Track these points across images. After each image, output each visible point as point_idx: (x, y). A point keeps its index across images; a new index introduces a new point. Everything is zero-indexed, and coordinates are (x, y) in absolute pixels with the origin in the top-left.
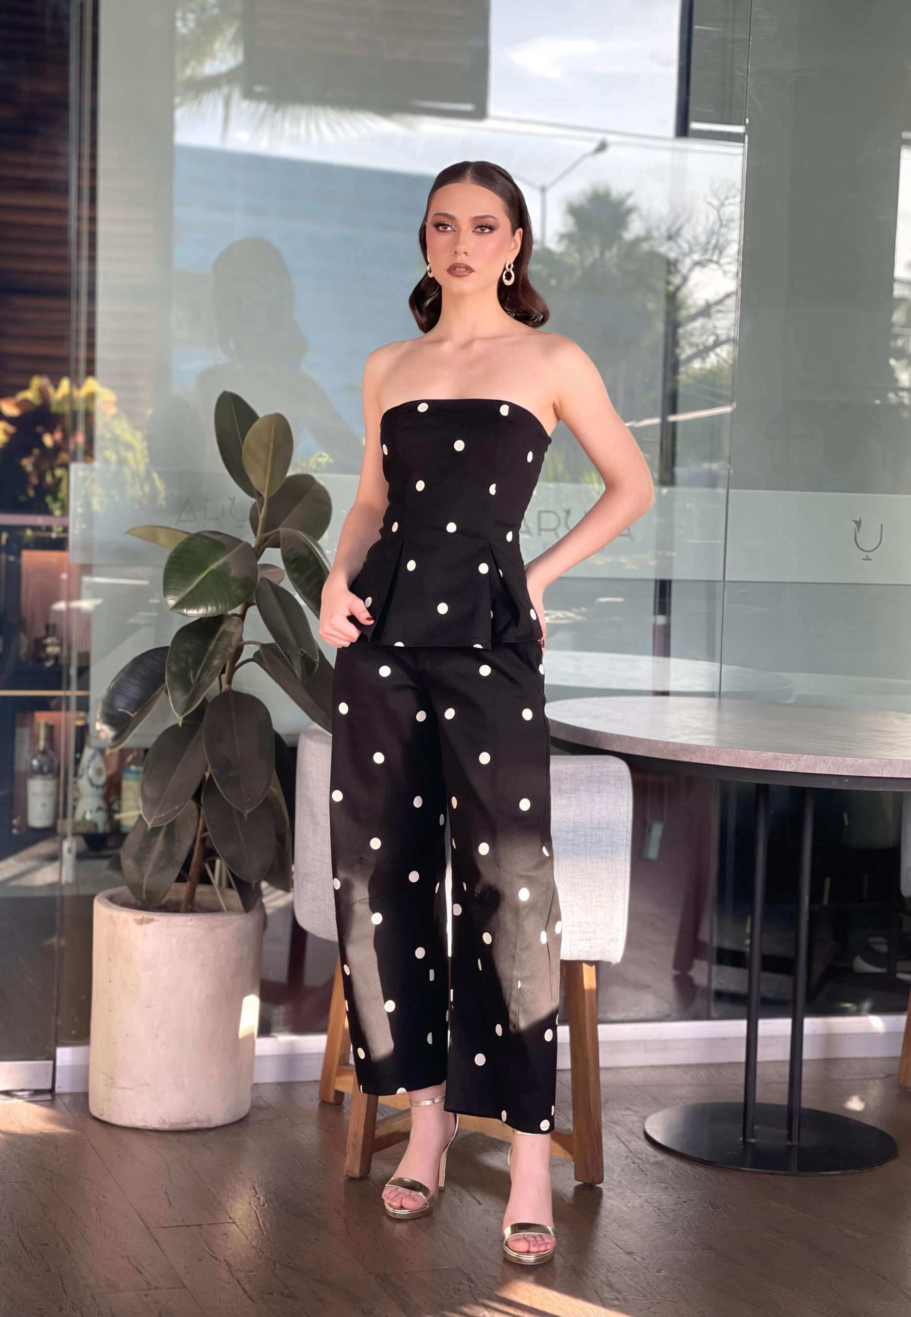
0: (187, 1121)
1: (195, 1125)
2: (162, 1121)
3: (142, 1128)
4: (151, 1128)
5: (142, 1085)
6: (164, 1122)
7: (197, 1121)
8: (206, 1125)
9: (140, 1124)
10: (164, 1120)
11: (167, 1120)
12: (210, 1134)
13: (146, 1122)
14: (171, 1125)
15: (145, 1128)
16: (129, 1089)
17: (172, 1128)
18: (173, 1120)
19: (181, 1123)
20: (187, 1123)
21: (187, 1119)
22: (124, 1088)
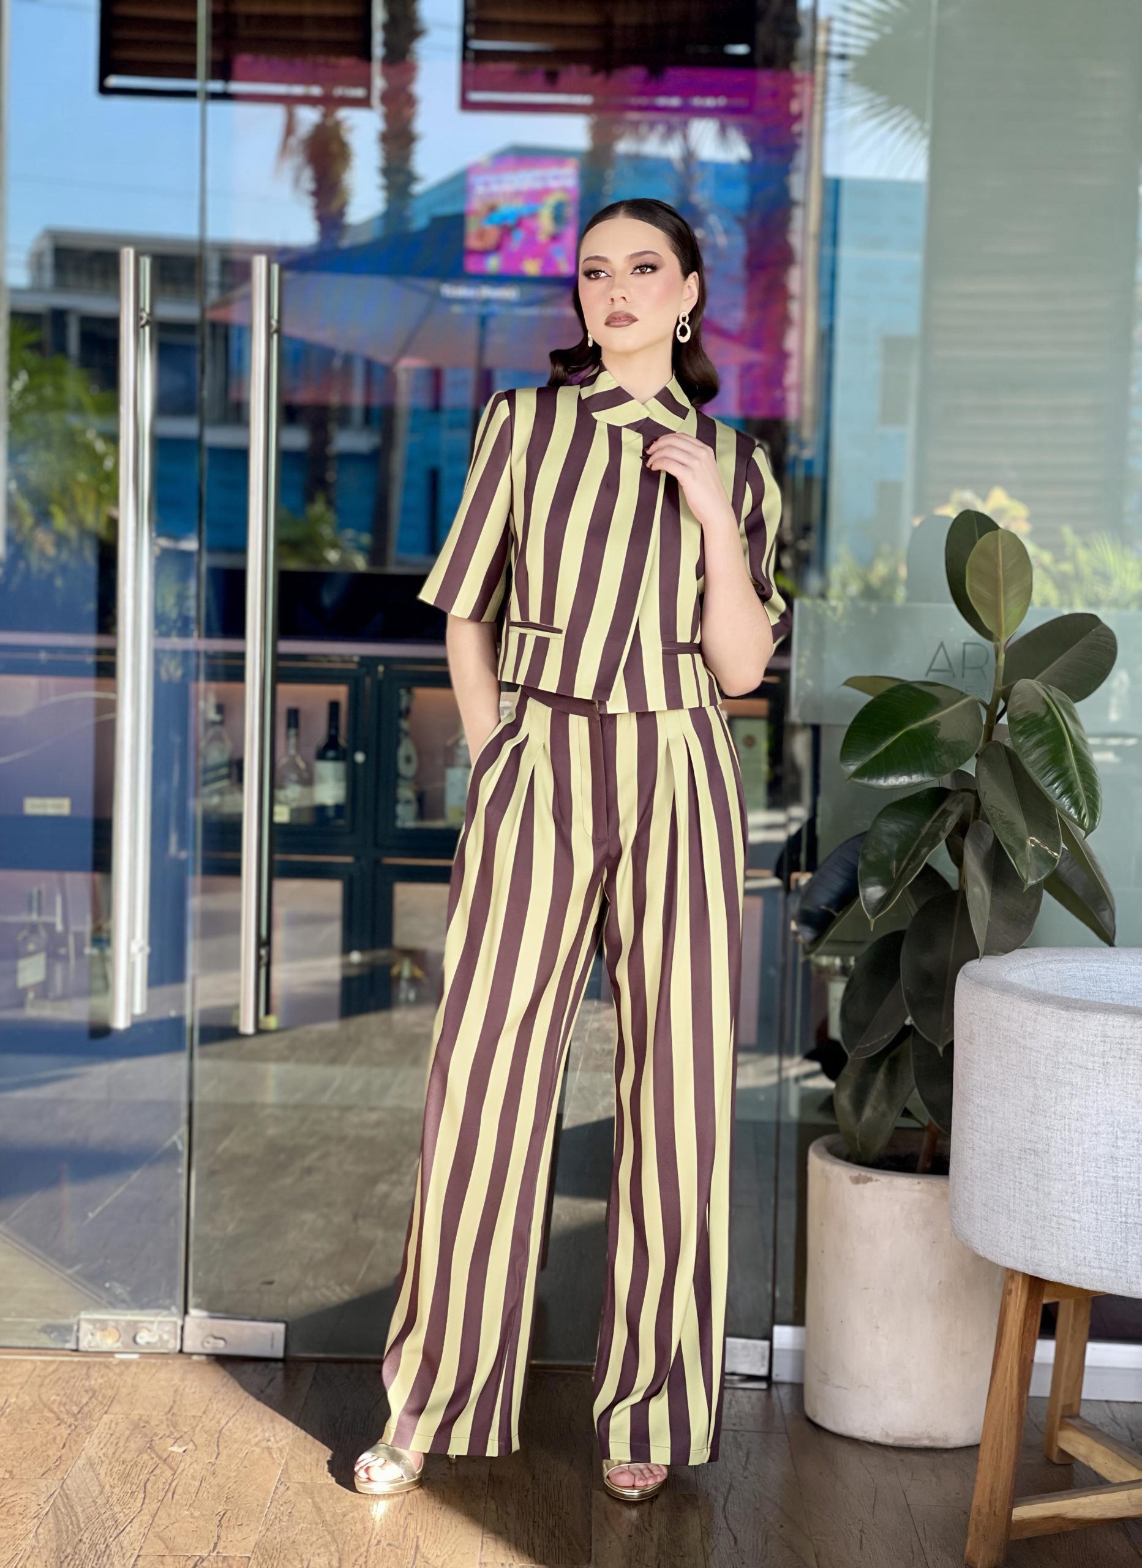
0: (914, 1437)
1: (926, 1443)
2: (884, 1433)
3: (860, 1438)
4: (872, 1441)
5: (860, 1386)
6: (887, 1435)
7: (929, 1437)
8: (940, 1444)
9: (858, 1434)
10: (887, 1433)
11: (890, 1432)
12: (945, 1456)
13: (865, 1432)
14: (896, 1439)
15: (864, 1439)
16: (845, 1388)
17: (897, 1443)
18: (899, 1434)
19: (908, 1438)
20: (915, 1440)
21: (916, 1434)
22: (839, 1387)
